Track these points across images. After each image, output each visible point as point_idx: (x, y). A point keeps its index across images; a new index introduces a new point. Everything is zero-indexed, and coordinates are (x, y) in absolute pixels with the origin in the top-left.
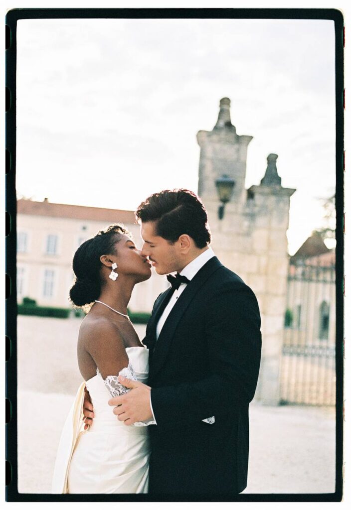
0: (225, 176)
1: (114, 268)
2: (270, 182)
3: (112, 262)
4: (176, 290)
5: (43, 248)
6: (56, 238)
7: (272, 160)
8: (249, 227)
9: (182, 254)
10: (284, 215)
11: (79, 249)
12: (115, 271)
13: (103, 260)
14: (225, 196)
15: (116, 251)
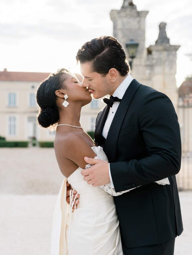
0: (132, 40)
1: (66, 98)
2: (163, 42)
3: (64, 94)
4: (111, 108)
5: (7, 102)
6: (15, 95)
7: (162, 27)
8: (150, 74)
9: (112, 82)
10: (172, 63)
11: (39, 88)
12: (67, 100)
13: (57, 93)
14: (133, 54)
15: (65, 86)
